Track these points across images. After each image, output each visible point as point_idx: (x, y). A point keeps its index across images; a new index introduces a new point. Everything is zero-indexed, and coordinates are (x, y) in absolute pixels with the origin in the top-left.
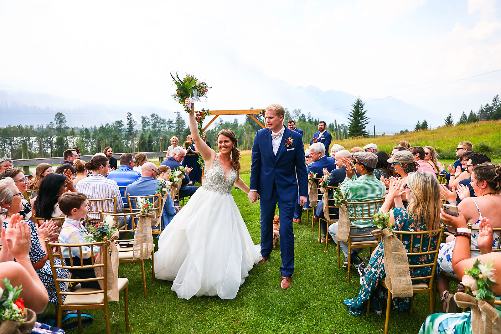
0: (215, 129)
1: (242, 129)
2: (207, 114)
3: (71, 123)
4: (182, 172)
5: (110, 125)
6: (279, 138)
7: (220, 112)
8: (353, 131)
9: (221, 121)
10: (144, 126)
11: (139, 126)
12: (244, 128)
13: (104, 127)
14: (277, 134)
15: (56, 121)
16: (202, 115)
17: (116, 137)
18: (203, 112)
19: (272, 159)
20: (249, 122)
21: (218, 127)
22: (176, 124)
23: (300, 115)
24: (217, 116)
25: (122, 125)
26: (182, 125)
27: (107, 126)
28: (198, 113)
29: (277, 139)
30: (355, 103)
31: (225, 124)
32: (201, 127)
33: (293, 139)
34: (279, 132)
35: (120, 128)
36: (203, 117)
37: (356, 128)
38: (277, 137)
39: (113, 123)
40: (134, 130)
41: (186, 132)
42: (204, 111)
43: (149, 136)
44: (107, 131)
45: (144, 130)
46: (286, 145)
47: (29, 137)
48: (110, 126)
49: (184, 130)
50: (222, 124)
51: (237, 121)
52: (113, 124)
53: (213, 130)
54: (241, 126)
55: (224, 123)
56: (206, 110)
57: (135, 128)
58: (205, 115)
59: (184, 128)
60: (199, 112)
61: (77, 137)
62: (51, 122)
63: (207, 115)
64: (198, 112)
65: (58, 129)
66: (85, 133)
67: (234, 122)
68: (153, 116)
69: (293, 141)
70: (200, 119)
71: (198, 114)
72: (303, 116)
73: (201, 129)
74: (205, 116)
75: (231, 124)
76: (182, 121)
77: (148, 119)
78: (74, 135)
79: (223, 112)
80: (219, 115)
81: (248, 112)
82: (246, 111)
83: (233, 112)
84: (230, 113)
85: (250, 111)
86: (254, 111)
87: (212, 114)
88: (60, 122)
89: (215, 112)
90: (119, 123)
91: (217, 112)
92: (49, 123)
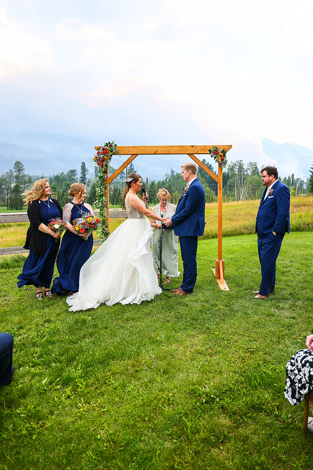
0: (166, 180)
3: (28, 172)
5: (65, 174)
7: (138, 149)
13: (59, 175)
15: (15, 169)
16: (106, 153)
17: (68, 186)
18: (108, 148)
20: (201, 174)
21: (169, 178)
24: (135, 156)
25: (76, 174)
27: (62, 175)
28: (101, 151)
31: (177, 175)
35: (74, 178)
36: (108, 156)
39: (68, 172)
40: (87, 179)
42: (111, 146)
44: (61, 179)
50: (173, 175)
57: (88, 176)
58: (111, 153)
60: (101, 148)
62: (11, 170)
65: (17, 177)
70: (103, 160)
74: (111, 156)
79: (144, 149)
80: (137, 155)
81: (188, 149)
82: (185, 149)
83: (162, 149)
84: (156, 152)
85: (192, 149)
86: (198, 148)
87: (124, 153)
88: (19, 170)
89: (132, 149)
90: (73, 172)
91: (134, 149)
92: (9, 171)
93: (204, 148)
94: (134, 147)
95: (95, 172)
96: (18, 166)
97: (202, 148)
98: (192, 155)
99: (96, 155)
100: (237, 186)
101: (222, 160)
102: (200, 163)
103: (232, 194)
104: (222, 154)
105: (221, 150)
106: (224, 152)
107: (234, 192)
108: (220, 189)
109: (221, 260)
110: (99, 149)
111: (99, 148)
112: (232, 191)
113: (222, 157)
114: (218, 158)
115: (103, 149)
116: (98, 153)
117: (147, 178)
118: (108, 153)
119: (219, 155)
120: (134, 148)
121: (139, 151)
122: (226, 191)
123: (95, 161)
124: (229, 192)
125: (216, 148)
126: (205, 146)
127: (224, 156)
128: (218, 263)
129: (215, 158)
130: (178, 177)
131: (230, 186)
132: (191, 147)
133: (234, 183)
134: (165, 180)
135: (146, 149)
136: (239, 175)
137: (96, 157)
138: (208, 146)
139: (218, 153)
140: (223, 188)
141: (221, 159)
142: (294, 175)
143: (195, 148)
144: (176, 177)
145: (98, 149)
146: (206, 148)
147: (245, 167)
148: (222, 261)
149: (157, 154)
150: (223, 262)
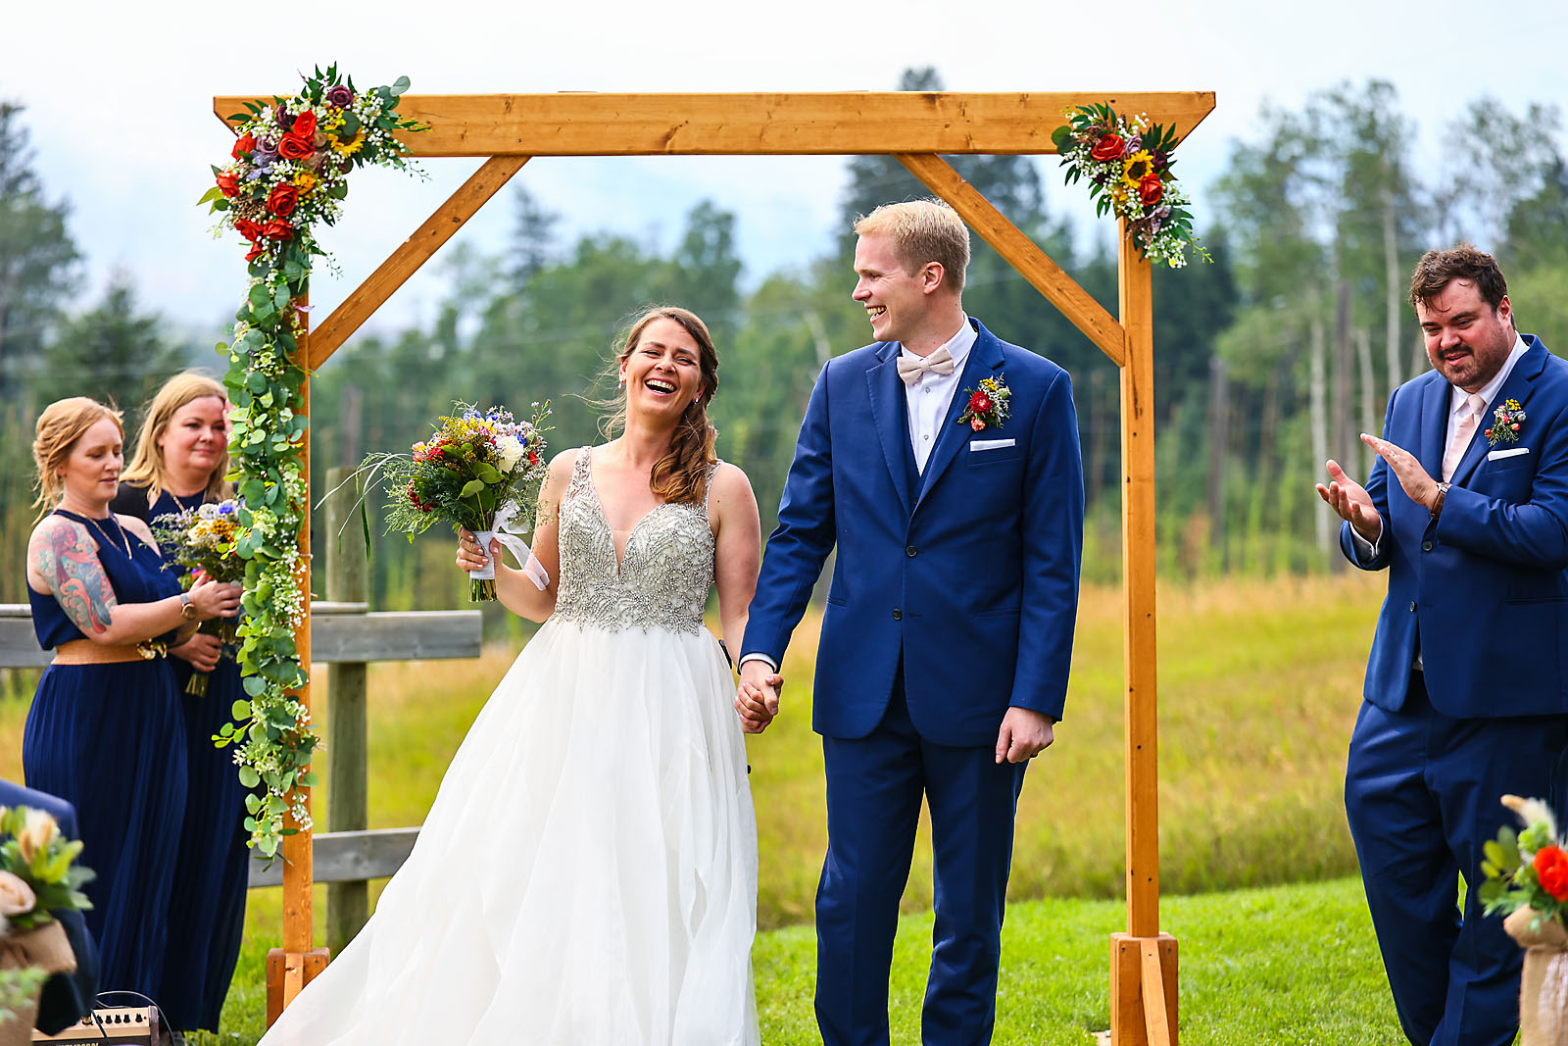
1: (783, 342)
2: (375, 139)
4: (37, 885)
6: (938, 383)
7: (535, 117)
9: (534, 224)
12: (813, 323)
14: (925, 362)
16: (310, 147)
18: (320, 112)
19: (898, 498)
24: (505, 166)
26: (38, 275)
28: (265, 127)
29: (928, 390)
32: (283, 297)
33: (1006, 390)
34: (940, 349)
36: (320, 172)
38: (926, 380)
41: (83, 361)
42: (343, 97)
46: (968, 421)
49: (51, 336)
51: (725, 240)
53: (411, 338)
54: (776, 290)
55: (561, 245)
56: (362, 90)
58: (346, 151)
59: (63, 303)
60: (268, 114)
63: (367, 152)
64: (256, 106)
67: (693, 245)
69: (1008, 397)
70: (287, 201)
71: (259, 131)
73: (286, 321)
74: (346, 167)
76: (36, 213)
79: (581, 117)
80: (524, 159)
81: (903, 121)
82: (877, 116)
83: (715, 119)
84: (668, 137)
85: (927, 114)
86: (976, 114)
87: (432, 142)
89: (491, 119)
91: (509, 118)
93: (1017, 112)
94: (508, 102)
97: (1006, 113)
98: (928, 159)
99: (229, 164)
100: (1328, 399)
101: (1151, 198)
102: (988, 222)
103: (1271, 500)
104: (1144, 156)
105: (1141, 124)
106: (1161, 143)
107: (1291, 478)
108: (1137, 412)
109: (1149, 936)
110: (249, 118)
111: (247, 111)
112: (1279, 465)
113: (1148, 181)
114: (1120, 185)
115: (285, 121)
116: (245, 150)
118: (319, 149)
119: (1128, 166)
120: (508, 107)
121: (546, 130)
122: (1201, 466)
123: (220, 206)
124: (1233, 477)
125: (1106, 112)
126: (1023, 98)
127: (1162, 167)
128: (1130, 955)
129: (1100, 180)
131: (1249, 401)
132: (922, 104)
133: (1286, 362)
135: (591, 117)
136: (1349, 261)
137: (233, 179)
138: (1042, 96)
139: (1116, 152)
140: (1162, 415)
141: (1141, 189)
143: (953, 112)
145: (236, 113)
146: (1032, 114)
148: (1161, 938)
149: (671, 153)
150: (1169, 954)
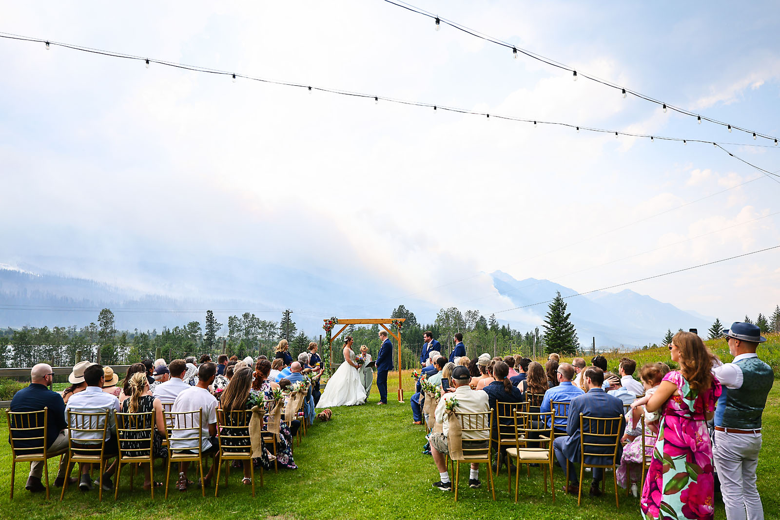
3: (121, 325)
5: (180, 328)
8: (553, 346)
10: (232, 332)
11: (225, 332)
13: (171, 332)
15: (100, 322)
17: (189, 348)
22: (281, 329)
23: (478, 319)
25: (199, 329)
26: (292, 332)
27: (176, 331)
30: (552, 302)
35: (195, 334)
37: (556, 341)
39: (184, 326)
40: (217, 338)
43: (240, 348)
44: (175, 338)
45: (231, 338)
47: (57, 346)
48: (179, 331)
50: (352, 330)
52: (184, 328)
57: (218, 335)
61: (130, 346)
62: (92, 323)
65: (102, 334)
66: (142, 340)
68: (246, 316)
70: (329, 328)
72: (483, 320)
73: (329, 338)
75: (369, 330)
77: (239, 321)
78: (125, 343)
79: (353, 321)
83: (364, 321)
84: (361, 322)
88: (106, 324)
90: (194, 326)
91: (348, 321)
92: (89, 325)
95: (230, 326)
96: (106, 315)
99: (325, 325)
117: (321, 336)
130: (361, 332)
134: (341, 338)
142: (538, 330)
144: (359, 333)
145: (325, 321)
147: (464, 317)
150: (402, 390)
